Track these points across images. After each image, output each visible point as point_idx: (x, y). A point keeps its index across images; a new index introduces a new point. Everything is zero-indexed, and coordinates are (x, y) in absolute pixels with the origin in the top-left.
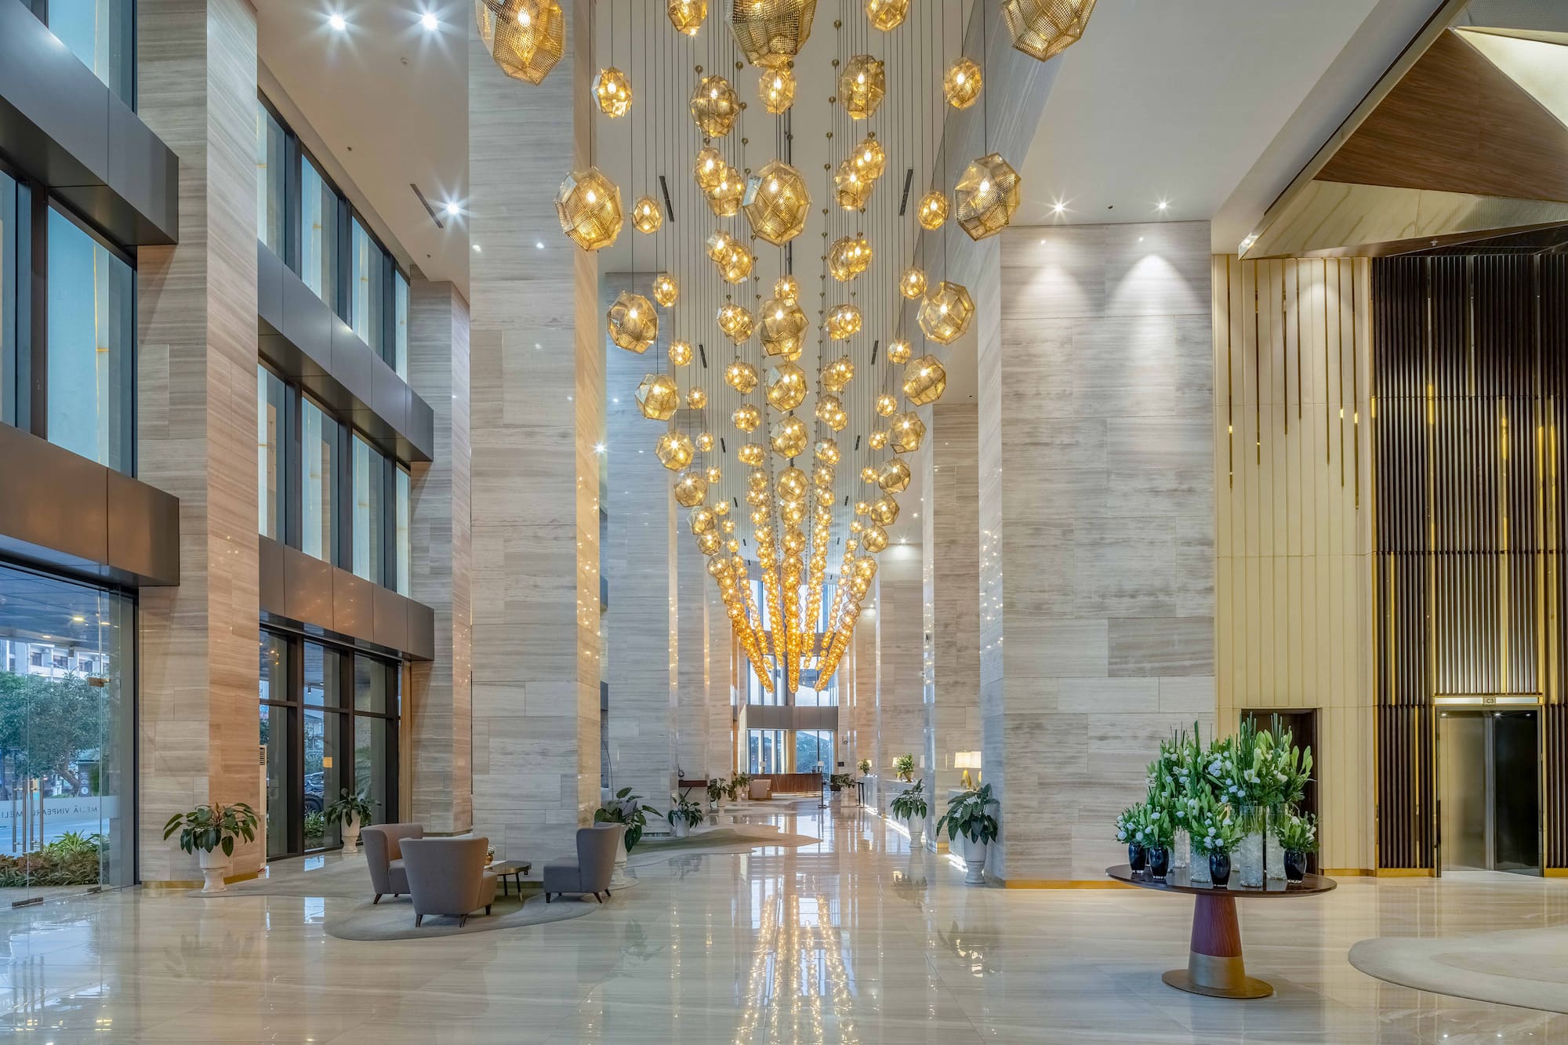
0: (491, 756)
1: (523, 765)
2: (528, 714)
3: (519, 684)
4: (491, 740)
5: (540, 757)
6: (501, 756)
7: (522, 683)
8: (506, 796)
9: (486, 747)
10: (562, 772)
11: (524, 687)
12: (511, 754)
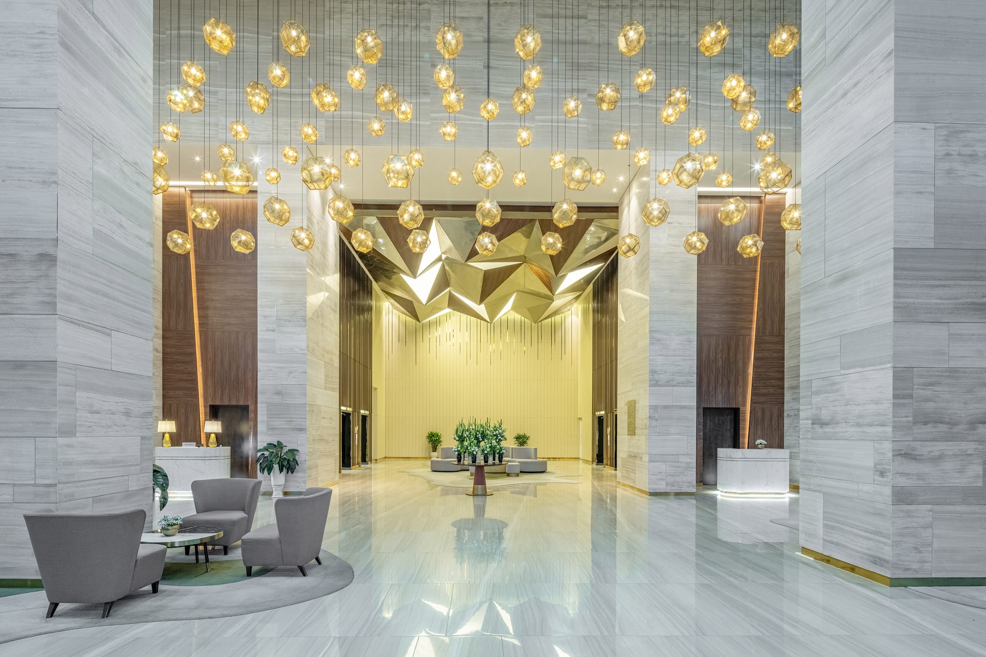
0: (78, 414)
1: (109, 427)
2: (115, 368)
3: (106, 332)
4: (78, 394)
5: (124, 418)
6: (89, 415)
7: (109, 331)
8: (94, 463)
9: (73, 403)
10: (141, 434)
11: (110, 335)
12: (98, 413)
